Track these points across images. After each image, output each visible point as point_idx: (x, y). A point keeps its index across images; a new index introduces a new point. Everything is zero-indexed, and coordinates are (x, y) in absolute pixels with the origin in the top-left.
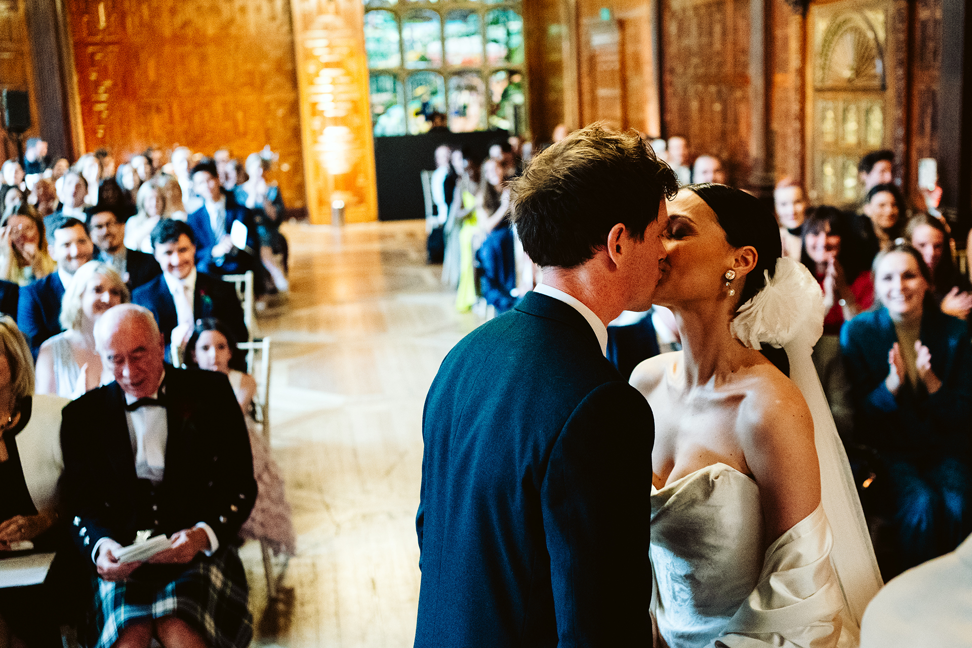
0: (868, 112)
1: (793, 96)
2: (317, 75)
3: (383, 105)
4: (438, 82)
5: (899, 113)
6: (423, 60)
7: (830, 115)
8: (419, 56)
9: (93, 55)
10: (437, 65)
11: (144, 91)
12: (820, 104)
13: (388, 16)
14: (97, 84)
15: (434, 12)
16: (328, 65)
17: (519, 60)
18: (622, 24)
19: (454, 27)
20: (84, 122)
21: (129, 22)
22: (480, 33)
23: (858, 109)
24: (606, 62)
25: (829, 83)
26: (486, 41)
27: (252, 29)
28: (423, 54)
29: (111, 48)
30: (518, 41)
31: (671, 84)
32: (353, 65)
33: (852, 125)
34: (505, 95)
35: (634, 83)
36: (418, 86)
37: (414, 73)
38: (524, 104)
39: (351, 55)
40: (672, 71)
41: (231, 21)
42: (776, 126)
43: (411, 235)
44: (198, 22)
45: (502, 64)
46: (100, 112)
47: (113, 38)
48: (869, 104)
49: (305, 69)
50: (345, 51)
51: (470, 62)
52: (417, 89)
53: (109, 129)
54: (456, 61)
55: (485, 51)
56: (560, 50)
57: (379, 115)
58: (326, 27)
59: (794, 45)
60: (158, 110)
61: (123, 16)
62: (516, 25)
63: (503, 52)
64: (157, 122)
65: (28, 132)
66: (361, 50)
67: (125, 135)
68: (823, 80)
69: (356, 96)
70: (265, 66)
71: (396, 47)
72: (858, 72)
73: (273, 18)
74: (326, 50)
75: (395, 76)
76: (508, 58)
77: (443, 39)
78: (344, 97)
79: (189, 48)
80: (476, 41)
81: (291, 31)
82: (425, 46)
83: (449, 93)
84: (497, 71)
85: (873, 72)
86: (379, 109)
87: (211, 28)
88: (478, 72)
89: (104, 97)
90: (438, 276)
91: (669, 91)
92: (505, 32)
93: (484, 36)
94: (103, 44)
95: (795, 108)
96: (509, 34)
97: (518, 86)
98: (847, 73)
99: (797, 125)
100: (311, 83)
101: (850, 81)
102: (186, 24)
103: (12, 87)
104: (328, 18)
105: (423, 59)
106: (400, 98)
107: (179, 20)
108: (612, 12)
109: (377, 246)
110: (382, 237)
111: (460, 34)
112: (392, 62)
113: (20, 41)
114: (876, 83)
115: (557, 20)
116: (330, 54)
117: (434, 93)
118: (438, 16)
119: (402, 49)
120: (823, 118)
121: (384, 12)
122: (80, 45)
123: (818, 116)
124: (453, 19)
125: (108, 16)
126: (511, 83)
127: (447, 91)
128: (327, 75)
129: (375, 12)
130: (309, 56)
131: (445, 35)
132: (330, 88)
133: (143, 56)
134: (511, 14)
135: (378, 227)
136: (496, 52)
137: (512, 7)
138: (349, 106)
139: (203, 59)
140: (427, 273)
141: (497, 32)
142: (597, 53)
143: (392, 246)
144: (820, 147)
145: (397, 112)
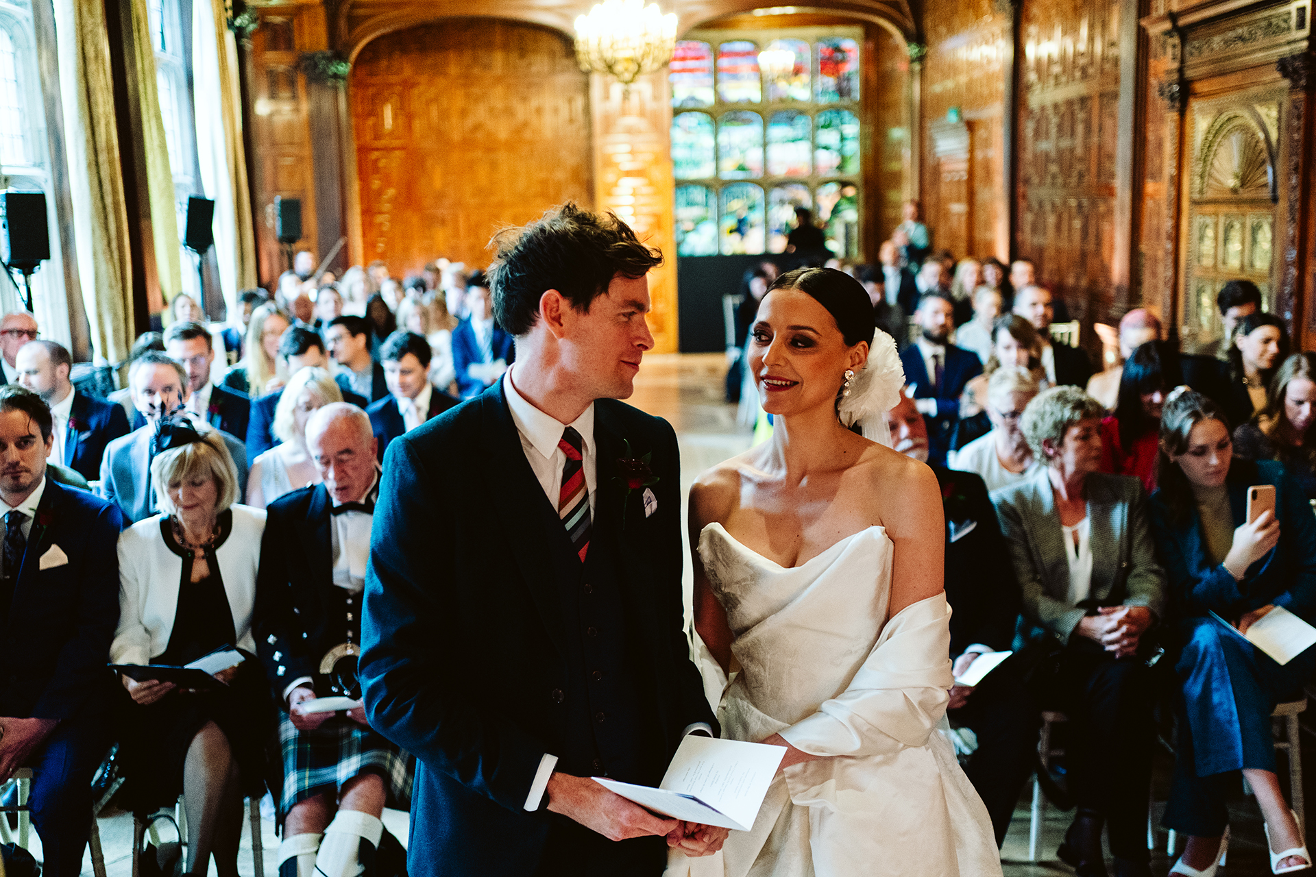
0: (1255, 230)
1: (1166, 212)
2: (615, 184)
3: (693, 221)
4: (757, 194)
5: (1291, 231)
6: (739, 170)
7: (1210, 233)
8: (737, 165)
9: (377, 160)
10: (757, 174)
11: (427, 202)
12: (1198, 220)
13: (703, 118)
14: (380, 193)
15: (756, 114)
16: (628, 174)
17: (854, 169)
18: (971, 126)
19: (778, 132)
20: (364, 235)
21: (417, 125)
22: (808, 139)
23: (1243, 225)
24: (950, 172)
25: (1210, 194)
26: (816, 147)
27: (548, 133)
28: (741, 162)
29: (397, 153)
30: (853, 148)
31: (1024, 196)
32: (657, 173)
33: (1235, 246)
34: (835, 211)
35: (982, 195)
36: (734, 199)
37: (729, 183)
38: (858, 223)
39: (656, 161)
40: (1027, 181)
41: (525, 125)
42: (1144, 247)
43: (713, 370)
44: (490, 124)
45: (834, 174)
46: (381, 224)
47: (396, 143)
48: (1256, 221)
49: (603, 178)
50: (648, 157)
51: (795, 171)
52: (732, 202)
53: (390, 244)
54: (779, 170)
55: (813, 159)
56: (898, 158)
57: (687, 232)
58: (630, 131)
59: (1169, 148)
60: (443, 222)
61: (410, 117)
62: (852, 128)
63: (834, 159)
64: (441, 236)
65: (299, 244)
66: (666, 157)
67: (406, 250)
68: (1201, 192)
69: (657, 209)
70: (560, 175)
71: (710, 154)
72: (1244, 180)
73: (571, 121)
74: (629, 157)
75: (707, 185)
76: (841, 168)
77: (765, 145)
78: (645, 210)
79: (478, 154)
80: (804, 147)
81: (590, 136)
82: (743, 152)
83: (770, 207)
84: (826, 182)
85: (1262, 180)
86: (688, 225)
87: (502, 131)
88: (804, 183)
89: (387, 207)
90: (733, 416)
91: (1022, 204)
92: (838, 137)
93: (813, 142)
94: (388, 150)
95: (1168, 224)
96: (843, 139)
97: (850, 200)
98: (1232, 182)
99: (1169, 246)
100: (609, 194)
101: (1234, 191)
102: (477, 127)
103: (287, 195)
104: (632, 120)
105: (742, 168)
106: (713, 212)
107: (470, 122)
108: (960, 114)
109: (674, 381)
110: (682, 371)
111: (785, 140)
112: (706, 172)
113: (301, 144)
114: (1266, 194)
115: (898, 123)
116: (633, 161)
117: (751, 208)
118: (760, 118)
119: (717, 158)
120: (1201, 238)
121: (698, 114)
122: (363, 150)
123: (1196, 235)
124: (777, 122)
125: (395, 117)
126: (843, 196)
127: (767, 204)
128: (627, 184)
129: (687, 114)
130: (609, 163)
131: (767, 139)
132: (631, 200)
133: (429, 163)
134: (846, 115)
135: (676, 360)
136: (827, 160)
137: (847, 108)
138: (650, 220)
139: (494, 166)
140: (722, 413)
141: (829, 137)
142: (943, 160)
143: (690, 381)
144: (1197, 272)
145: (709, 229)
